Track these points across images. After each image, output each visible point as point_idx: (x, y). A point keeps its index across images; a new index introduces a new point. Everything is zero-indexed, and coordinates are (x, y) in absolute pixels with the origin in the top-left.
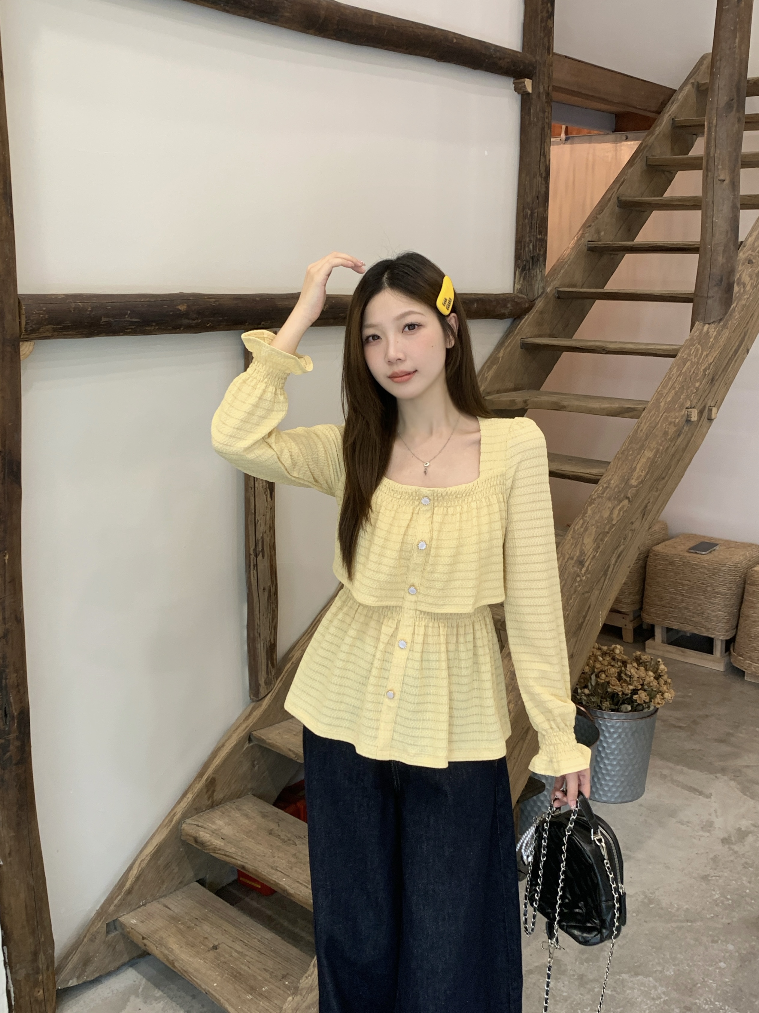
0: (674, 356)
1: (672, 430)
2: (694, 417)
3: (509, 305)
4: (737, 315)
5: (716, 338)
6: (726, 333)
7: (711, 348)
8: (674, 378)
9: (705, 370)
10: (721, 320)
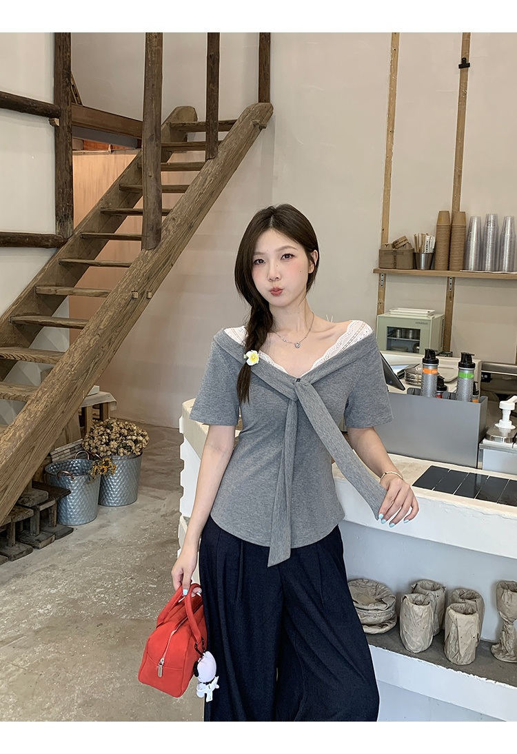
0: (128, 267)
1: (123, 302)
2: (136, 295)
3: (50, 240)
4: (164, 246)
5: (151, 258)
6: (157, 255)
7: (148, 262)
8: (127, 277)
9: (143, 273)
10: (155, 248)
